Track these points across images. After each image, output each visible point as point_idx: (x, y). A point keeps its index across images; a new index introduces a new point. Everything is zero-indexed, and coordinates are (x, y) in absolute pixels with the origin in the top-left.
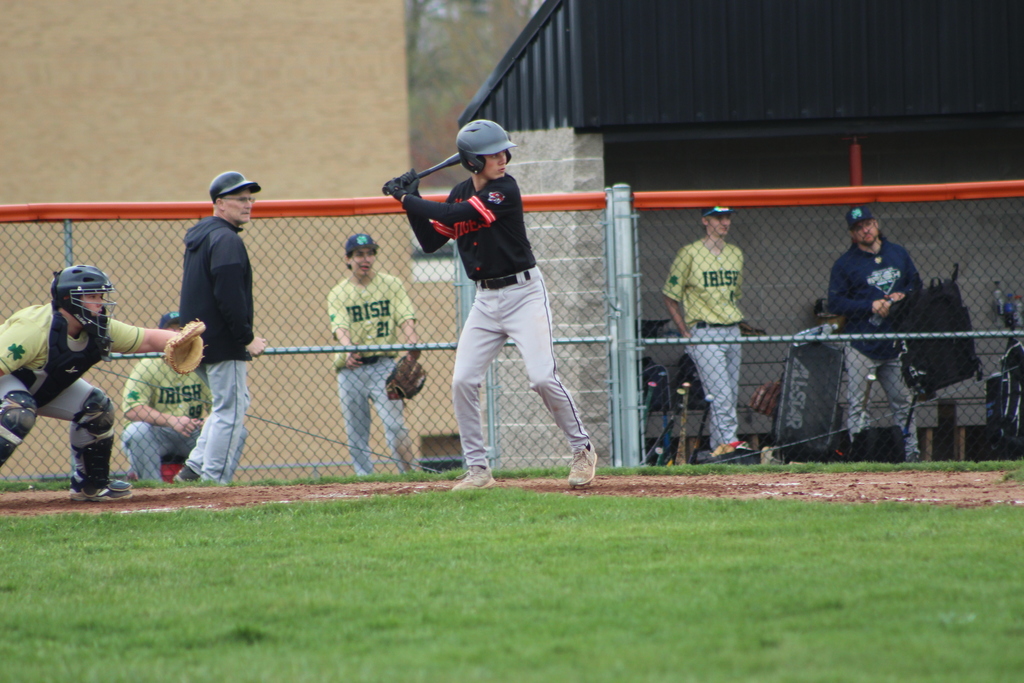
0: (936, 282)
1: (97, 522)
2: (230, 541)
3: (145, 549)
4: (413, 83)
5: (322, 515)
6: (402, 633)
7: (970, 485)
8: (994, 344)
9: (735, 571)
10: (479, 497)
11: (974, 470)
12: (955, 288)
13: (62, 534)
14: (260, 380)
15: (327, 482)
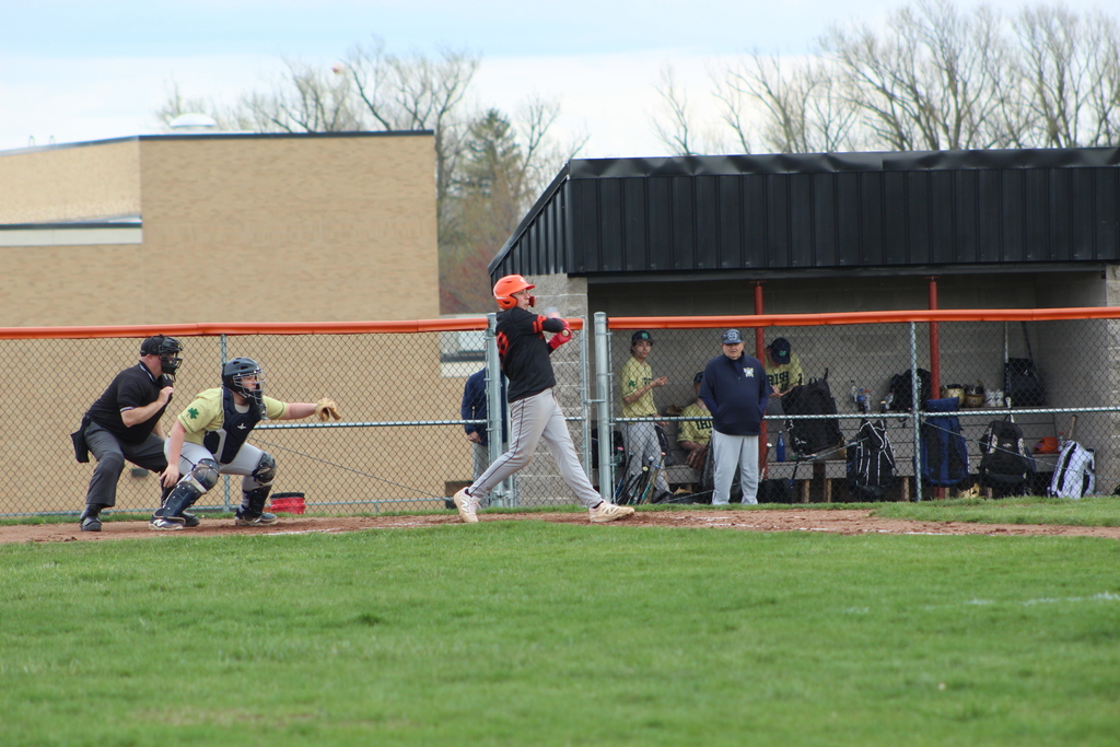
0: (813, 381)
1: (254, 540)
2: (346, 555)
3: (288, 560)
4: (441, 240)
5: (406, 538)
6: (475, 619)
7: (846, 519)
8: (852, 423)
9: (696, 577)
10: (513, 525)
11: (845, 509)
12: (826, 385)
13: (230, 549)
14: (337, 445)
15: (405, 515)
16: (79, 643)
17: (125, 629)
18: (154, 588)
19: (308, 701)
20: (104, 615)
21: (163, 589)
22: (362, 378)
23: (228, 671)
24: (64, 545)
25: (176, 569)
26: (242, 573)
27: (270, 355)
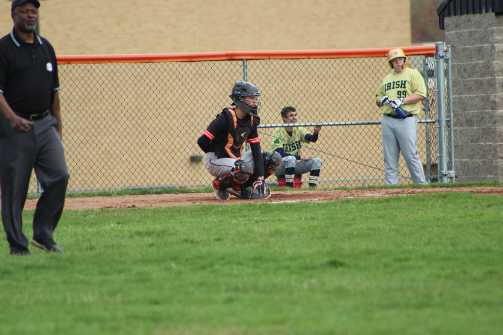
1: (261, 207)
2: (325, 217)
3: (285, 221)
5: (370, 205)
6: (411, 263)
10: (448, 196)
13: (243, 213)
14: (338, 138)
15: (372, 188)
16: (127, 281)
17: (161, 270)
18: (186, 241)
19: (282, 322)
20: (146, 261)
21: (192, 242)
22: (356, 90)
23: (230, 301)
24: (126, 211)
25: (204, 228)
26: (250, 231)
27: (289, 74)
